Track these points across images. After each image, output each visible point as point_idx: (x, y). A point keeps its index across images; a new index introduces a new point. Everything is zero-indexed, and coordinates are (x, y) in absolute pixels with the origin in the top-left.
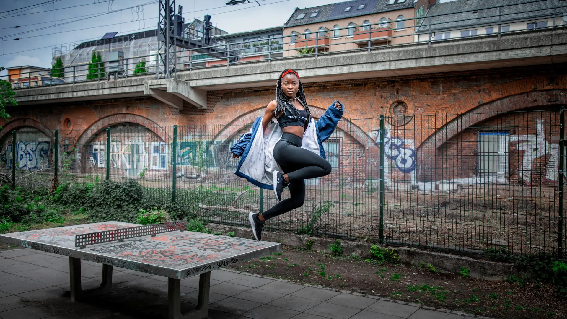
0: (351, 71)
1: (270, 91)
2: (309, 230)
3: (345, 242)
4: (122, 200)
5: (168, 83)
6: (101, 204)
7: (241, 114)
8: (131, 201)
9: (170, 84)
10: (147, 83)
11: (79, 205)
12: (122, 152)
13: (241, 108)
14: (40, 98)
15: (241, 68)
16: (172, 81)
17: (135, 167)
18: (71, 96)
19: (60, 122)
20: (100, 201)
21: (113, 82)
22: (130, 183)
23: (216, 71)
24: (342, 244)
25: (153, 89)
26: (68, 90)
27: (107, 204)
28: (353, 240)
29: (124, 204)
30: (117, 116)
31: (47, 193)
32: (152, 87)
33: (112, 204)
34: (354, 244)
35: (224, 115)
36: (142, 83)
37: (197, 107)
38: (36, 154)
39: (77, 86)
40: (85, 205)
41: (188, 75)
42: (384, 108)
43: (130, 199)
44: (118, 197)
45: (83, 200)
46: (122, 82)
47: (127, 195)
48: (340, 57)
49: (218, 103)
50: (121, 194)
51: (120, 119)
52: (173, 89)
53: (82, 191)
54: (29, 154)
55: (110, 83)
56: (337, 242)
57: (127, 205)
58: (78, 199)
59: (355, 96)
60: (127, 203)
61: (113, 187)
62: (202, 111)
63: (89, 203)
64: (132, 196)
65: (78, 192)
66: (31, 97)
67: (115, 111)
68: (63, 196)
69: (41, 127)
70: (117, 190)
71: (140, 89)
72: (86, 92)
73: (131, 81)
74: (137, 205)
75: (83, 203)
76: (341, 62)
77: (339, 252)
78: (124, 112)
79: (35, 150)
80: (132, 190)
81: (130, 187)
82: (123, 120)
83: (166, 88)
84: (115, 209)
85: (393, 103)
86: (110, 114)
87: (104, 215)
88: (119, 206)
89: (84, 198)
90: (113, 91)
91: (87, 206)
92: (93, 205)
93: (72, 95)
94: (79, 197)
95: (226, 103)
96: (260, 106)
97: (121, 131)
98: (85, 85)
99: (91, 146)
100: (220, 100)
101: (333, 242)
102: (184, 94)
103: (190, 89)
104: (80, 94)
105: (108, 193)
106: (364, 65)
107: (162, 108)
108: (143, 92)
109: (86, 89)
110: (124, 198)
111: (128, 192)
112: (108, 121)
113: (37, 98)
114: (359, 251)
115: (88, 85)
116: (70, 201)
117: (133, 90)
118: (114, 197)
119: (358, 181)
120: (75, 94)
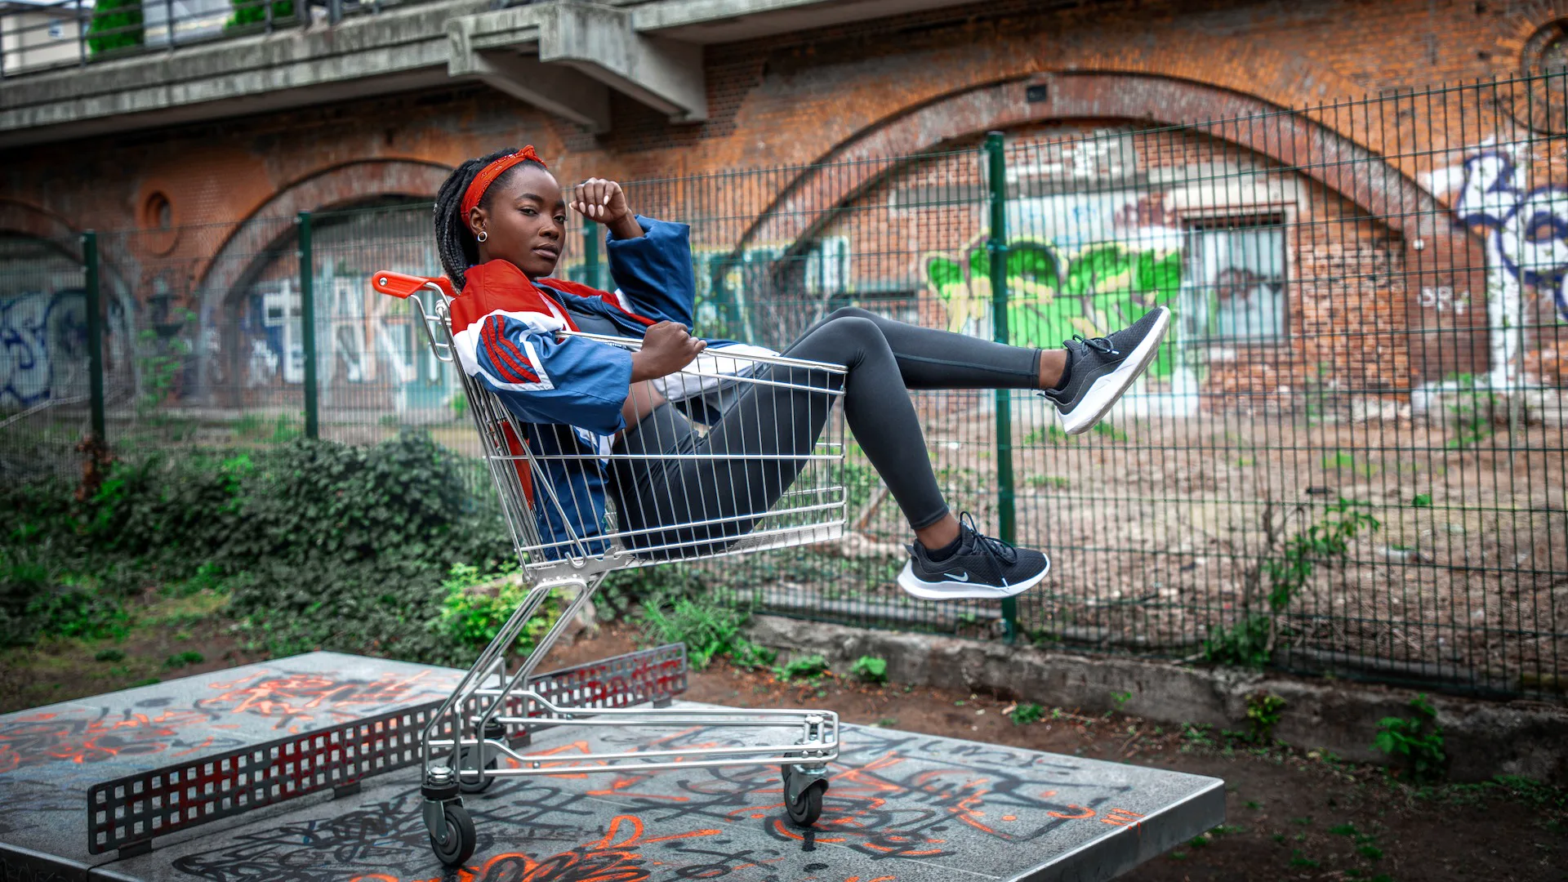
1: (970, 28)
2: (1255, 648)
3: (1457, 711)
4: (375, 522)
5: (543, 22)
6: (286, 544)
7: (850, 132)
8: (413, 528)
9: (553, 26)
10: (459, 28)
11: (198, 551)
12: (379, 313)
13: (850, 107)
14: (43, 116)
16: (561, 10)
17: (433, 374)
18: (162, 101)
19: (129, 211)
20: (281, 531)
21: (324, 34)
22: (408, 446)
24: (1443, 719)
25: (484, 53)
26: (149, 76)
27: (312, 543)
28: (1502, 699)
29: (385, 541)
30: (351, 171)
31: (65, 506)
32: (481, 43)
33: (332, 545)
34: (1512, 717)
35: (777, 141)
36: (438, 27)
37: (665, 117)
38: (43, 343)
39: (184, 60)
40: (222, 553)
42: (1496, 59)
43: (409, 521)
44: (358, 514)
45: (212, 531)
46: (362, 30)
47: (396, 501)
49: (753, 92)
50: (372, 499)
51: (361, 185)
52: (567, 45)
53: (205, 489)
54: (18, 340)
55: (313, 39)
56: (1413, 710)
57: (397, 546)
58: (190, 525)
59: (1353, 17)
60: (395, 537)
61: (337, 469)
62: (689, 132)
63: (238, 542)
64: (417, 504)
65: (189, 497)
66: (12, 113)
67: (339, 153)
68: (129, 514)
69: (59, 231)
70: (354, 481)
71: (433, 55)
72: (221, 82)
73: (394, 26)
74: (439, 542)
75: (214, 544)
77: (1431, 760)
78: (377, 154)
79: (44, 326)
80: (416, 480)
81: (407, 465)
82: (374, 188)
83: (535, 42)
84: (349, 563)
85: (1540, 31)
86: (319, 165)
87: (302, 596)
88: (366, 552)
89: (216, 520)
90: (327, 73)
91: (231, 554)
92: (255, 549)
93: (169, 96)
94: (197, 517)
95: (786, 89)
96: (930, 93)
97: (371, 232)
98: (215, 54)
99: (257, 302)
100: (759, 78)
101: (1391, 709)
102: (610, 64)
103: (633, 39)
104: (198, 91)
105: (317, 496)
107: (527, 130)
108: (444, 66)
109: (220, 68)
110: (382, 514)
111: (398, 490)
112: (313, 197)
113: (33, 116)
114: (1545, 758)
115: (225, 53)
116: (157, 538)
117: (407, 59)
118: (340, 514)
119: (1380, 391)
120: (180, 95)
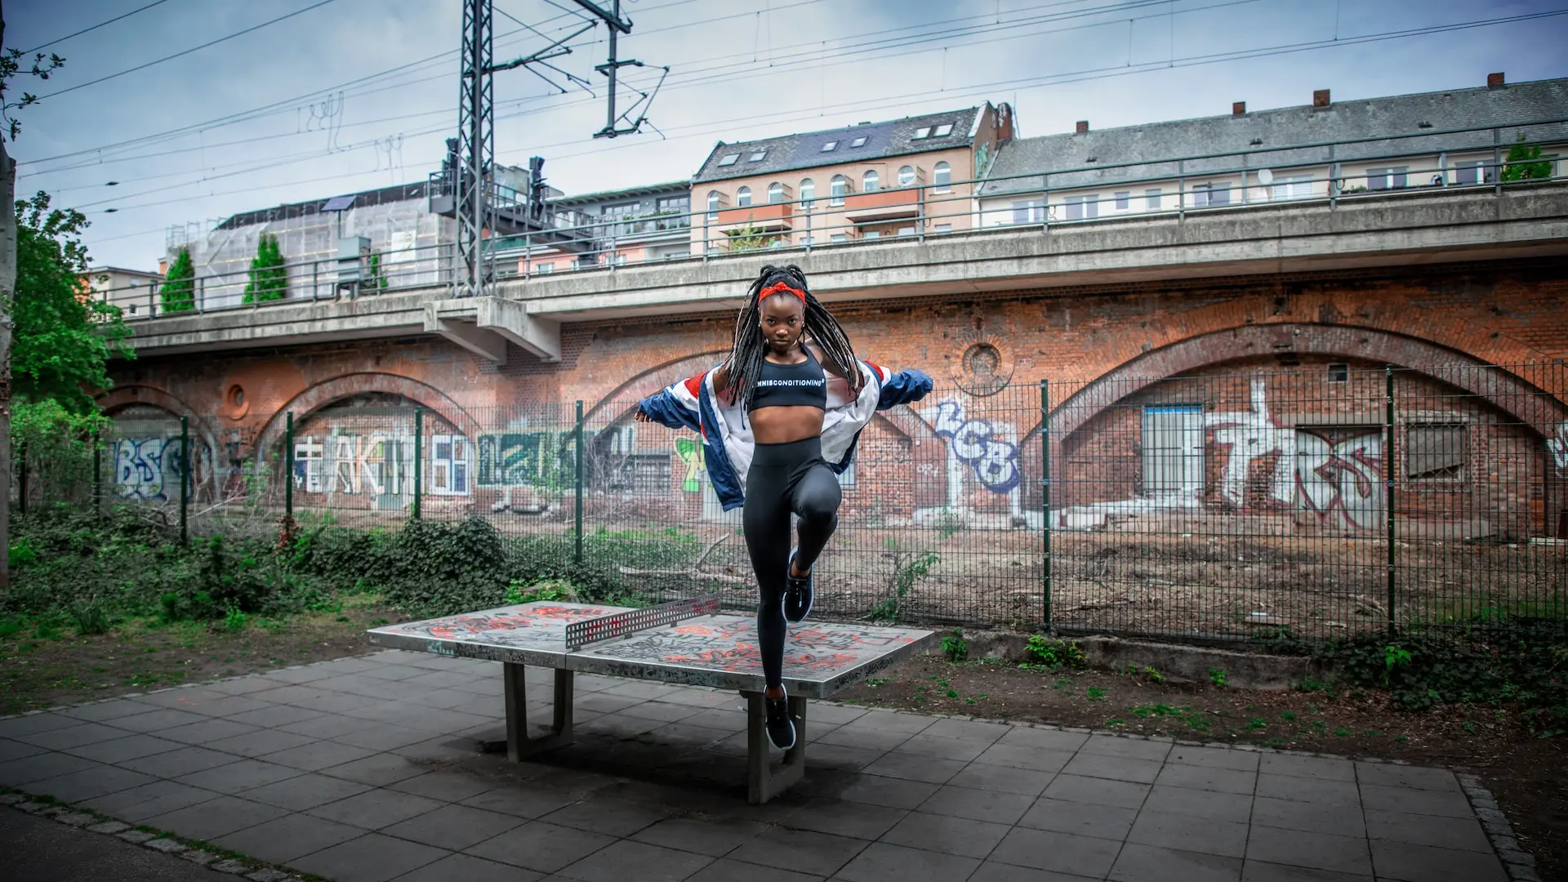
0: (884, 281)
1: (704, 323)
2: (891, 612)
3: (970, 633)
4: (457, 560)
5: (480, 306)
6: (407, 570)
7: (639, 372)
8: (477, 563)
9: (485, 309)
10: (431, 306)
11: (353, 574)
12: (364, 457)
13: (639, 359)
14: (175, 341)
15: (642, 274)
16: (490, 301)
17: (395, 491)
18: (248, 336)
19: (219, 395)
20: (404, 564)
21: (348, 304)
22: (476, 525)
23: (585, 280)
24: (966, 637)
25: (444, 320)
26: (241, 322)
27: (421, 570)
28: (987, 628)
29: (463, 570)
30: (353, 378)
31: (270, 550)
32: (443, 315)
33: (433, 572)
34: (991, 635)
35: (599, 374)
36: (414, 304)
37: (538, 358)
38: (159, 467)
39: (263, 314)
40: (367, 575)
41: (522, 289)
42: (952, 359)
43: (475, 560)
44: (448, 556)
45: (360, 564)
46: (370, 303)
47: (468, 549)
48: (860, 253)
49: (587, 349)
50: (455, 548)
51: (358, 386)
52: (492, 318)
53: (356, 543)
54: (144, 465)
55: (341, 306)
56: (955, 634)
57: (469, 572)
58: (348, 561)
59: (889, 334)
60: (469, 568)
61: (435, 534)
62: (551, 367)
63: (375, 569)
64: (480, 551)
65: (348, 546)
66: (156, 338)
67: (349, 368)
68: (311, 555)
69: (174, 404)
70: (445, 540)
71: (411, 319)
72: (284, 327)
73: (389, 303)
74: (492, 570)
75: (362, 571)
76: (862, 262)
77: (961, 653)
78: (370, 370)
79: (160, 457)
80: (481, 540)
81: (476, 532)
82: (366, 388)
83: (475, 317)
84: (443, 580)
85: (971, 348)
86: (334, 374)
87: (425, 595)
88: (452, 575)
89: (362, 559)
90: (348, 325)
91: (372, 575)
92: (387, 573)
93: (253, 333)
94: (352, 557)
95: (605, 348)
96: (682, 355)
97: (362, 413)
98: (282, 311)
99: (290, 449)
100: (591, 341)
101: (946, 634)
102: (514, 330)
103: (526, 318)
104: (270, 331)
105: (423, 546)
106: (912, 270)
107: (458, 361)
108: (422, 325)
109: (285, 320)
110: (462, 556)
111: (470, 544)
112: (330, 392)
113: (169, 340)
114: (1002, 649)
115: (288, 311)
116: (329, 567)
117: (394, 320)
118: (437, 556)
119: (897, 512)
120: (258, 332)
